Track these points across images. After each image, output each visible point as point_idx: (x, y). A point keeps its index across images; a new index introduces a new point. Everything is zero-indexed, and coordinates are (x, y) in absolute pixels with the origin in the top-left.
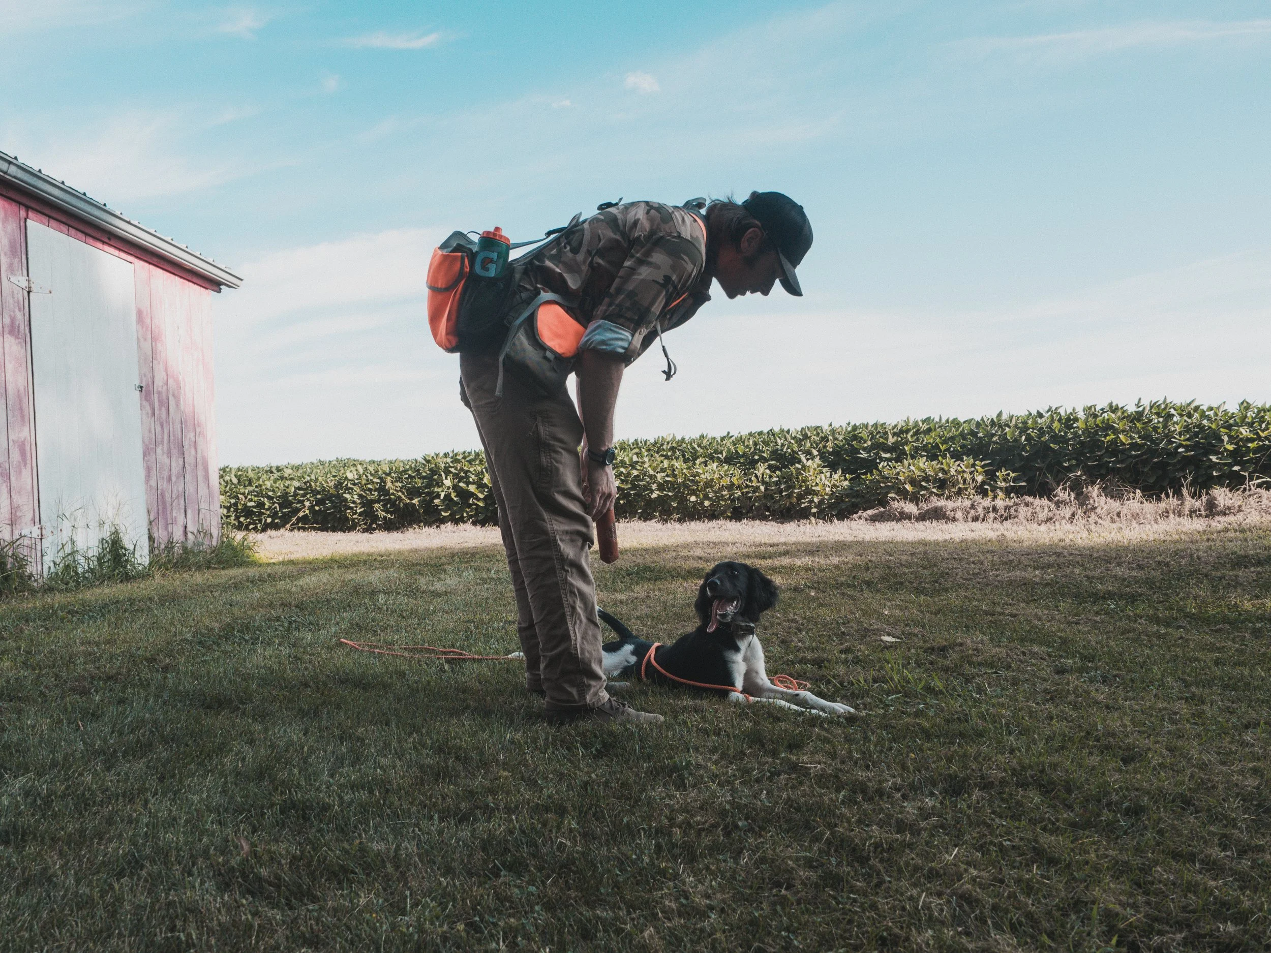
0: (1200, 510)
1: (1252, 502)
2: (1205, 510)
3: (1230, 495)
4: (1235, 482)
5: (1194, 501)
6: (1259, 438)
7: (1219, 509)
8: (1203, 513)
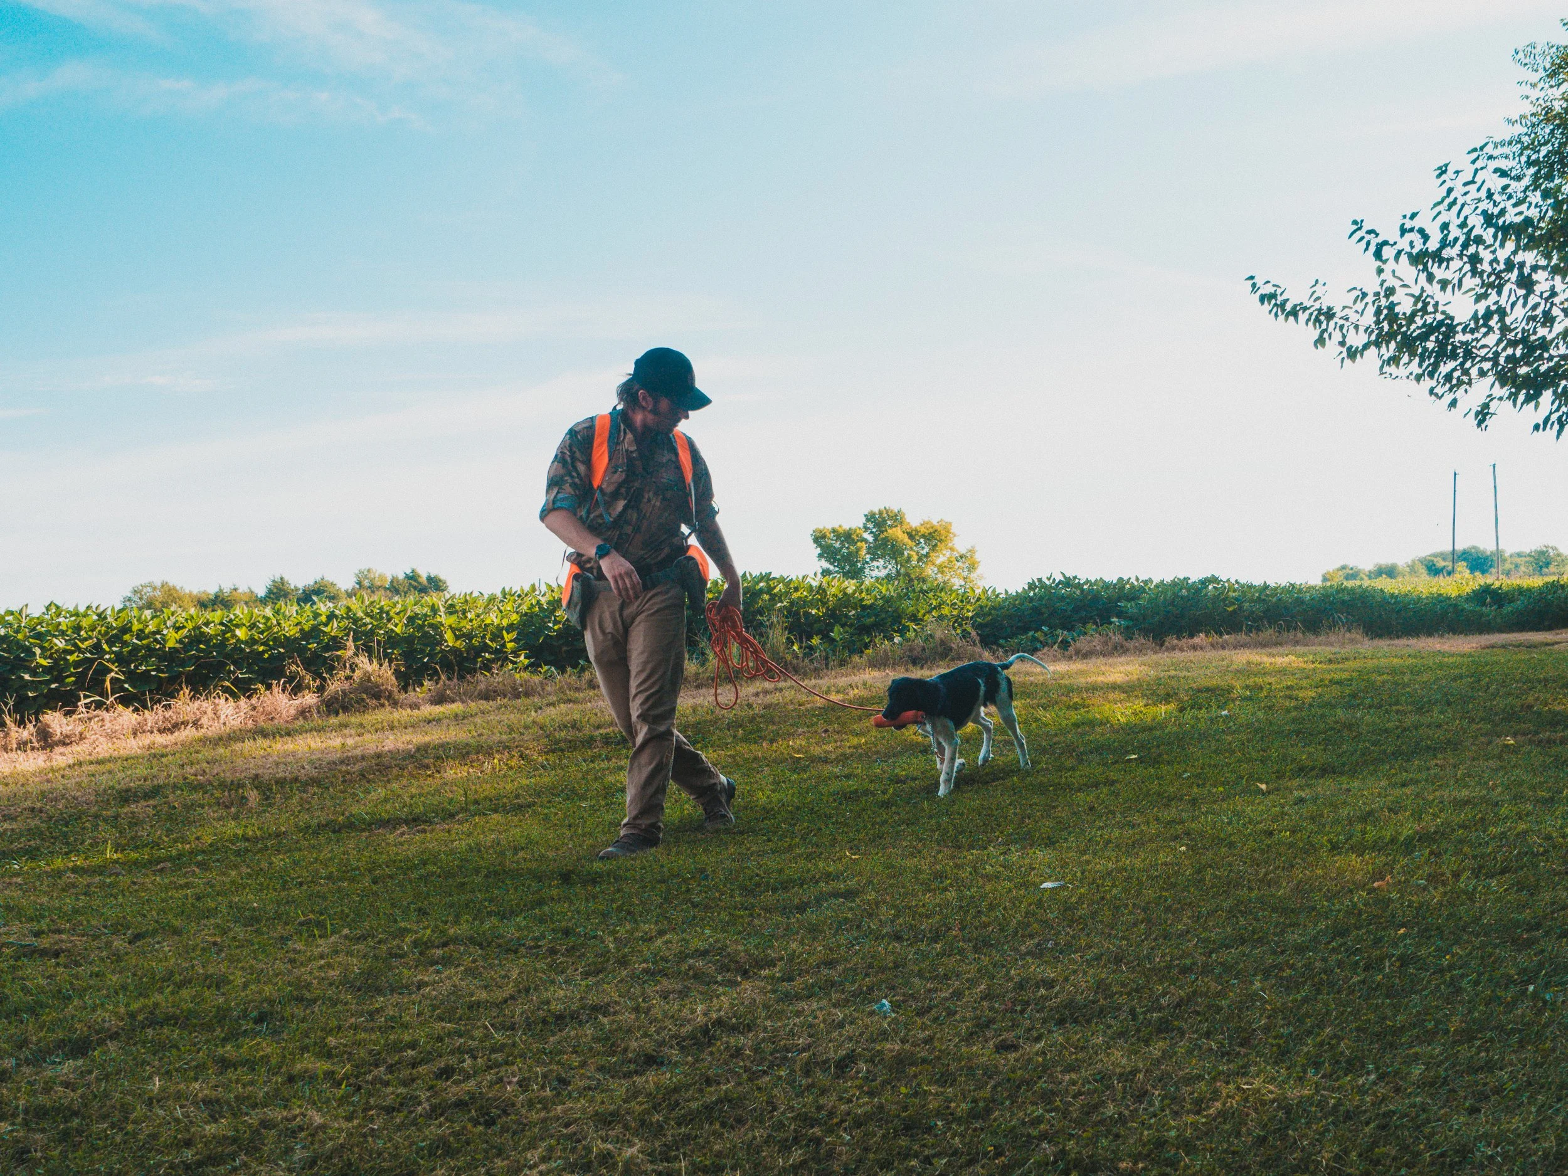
0: (31, 742)
1: (95, 727)
2: (38, 741)
3: (65, 721)
4: (67, 702)
5: (20, 730)
6: (79, 649)
7: (56, 738)
8: (36, 745)
